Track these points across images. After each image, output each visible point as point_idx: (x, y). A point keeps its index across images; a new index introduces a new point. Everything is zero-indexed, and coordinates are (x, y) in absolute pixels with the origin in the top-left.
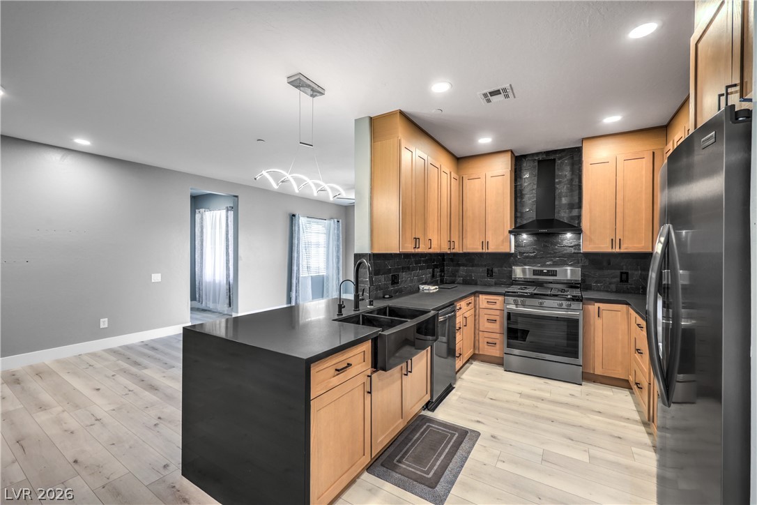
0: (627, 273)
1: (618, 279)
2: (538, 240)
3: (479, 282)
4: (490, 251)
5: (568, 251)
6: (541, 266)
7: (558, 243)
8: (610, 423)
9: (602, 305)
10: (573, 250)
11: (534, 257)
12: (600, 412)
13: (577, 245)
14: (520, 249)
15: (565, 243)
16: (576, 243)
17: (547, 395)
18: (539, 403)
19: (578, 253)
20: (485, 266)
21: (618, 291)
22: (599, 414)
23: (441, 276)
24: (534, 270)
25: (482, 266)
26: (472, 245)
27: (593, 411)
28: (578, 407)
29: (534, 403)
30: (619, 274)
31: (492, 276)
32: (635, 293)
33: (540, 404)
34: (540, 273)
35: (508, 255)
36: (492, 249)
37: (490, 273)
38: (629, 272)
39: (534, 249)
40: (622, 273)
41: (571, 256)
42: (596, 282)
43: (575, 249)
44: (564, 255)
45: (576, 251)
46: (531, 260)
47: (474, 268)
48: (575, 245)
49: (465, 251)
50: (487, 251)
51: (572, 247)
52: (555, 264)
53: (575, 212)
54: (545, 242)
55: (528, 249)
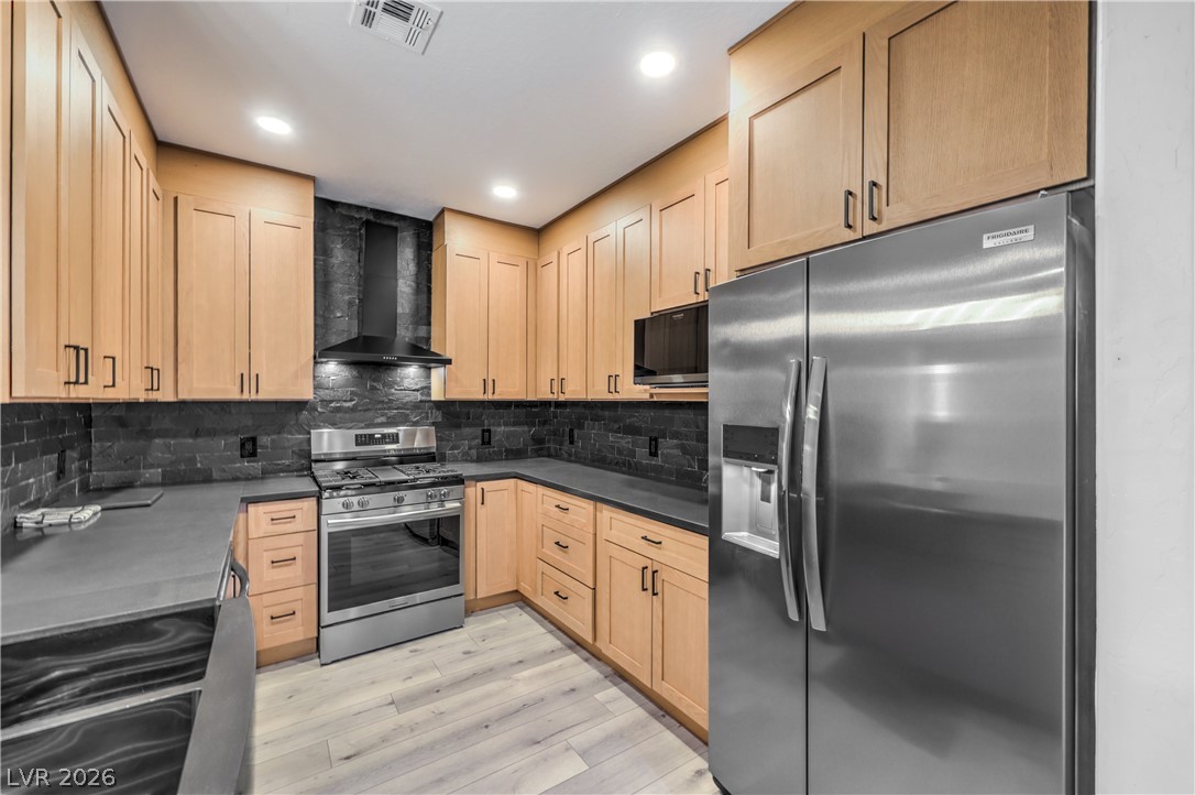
0: (489, 431)
1: (479, 441)
2: (360, 377)
3: (215, 475)
4: (263, 396)
5: (412, 398)
6: (368, 426)
7: (395, 383)
8: (545, 674)
9: (484, 484)
10: (420, 397)
11: (353, 409)
12: (521, 662)
13: (425, 388)
14: (322, 393)
15: (407, 383)
16: (424, 384)
17: (434, 677)
18: (436, 704)
19: (426, 402)
20: (236, 432)
21: (479, 460)
22: (521, 665)
23: (82, 470)
24: (356, 436)
25: (226, 433)
26: (206, 382)
27: (513, 665)
28: (491, 670)
29: (431, 707)
30: (480, 432)
31: (253, 454)
32: (498, 460)
33: (443, 704)
34: (370, 439)
35: (300, 405)
36: (266, 394)
37: (249, 449)
38: (492, 429)
39: (352, 393)
40: (484, 431)
41: (417, 406)
42: (452, 449)
43: (422, 394)
44: (404, 406)
45: (424, 398)
46: (347, 416)
47: (199, 440)
48: (422, 388)
49: (184, 396)
50: (254, 397)
51: (418, 390)
52: (391, 423)
53: (422, 332)
54: (374, 380)
55: (340, 393)
